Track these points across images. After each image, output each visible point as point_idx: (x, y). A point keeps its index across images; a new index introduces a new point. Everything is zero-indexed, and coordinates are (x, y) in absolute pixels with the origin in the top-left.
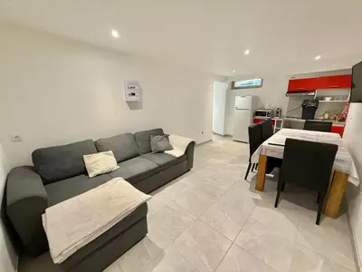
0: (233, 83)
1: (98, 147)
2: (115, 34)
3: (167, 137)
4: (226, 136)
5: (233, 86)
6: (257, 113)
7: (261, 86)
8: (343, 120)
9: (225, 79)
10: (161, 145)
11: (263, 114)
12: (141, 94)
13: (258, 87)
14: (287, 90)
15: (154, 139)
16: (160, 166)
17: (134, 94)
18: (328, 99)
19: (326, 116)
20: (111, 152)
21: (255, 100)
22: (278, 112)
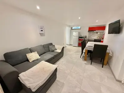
0: (72, 28)
1: (31, 51)
2: (38, 8)
3: (54, 46)
4: (70, 45)
5: (72, 29)
6: (80, 37)
7: (80, 29)
8: (103, 39)
9: (69, 26)
10: (53, 49)
11: (82, 38)
12: (44, 30)
13: (79, 29)
14: (88, 30)
15: (50, 47)
16: (55, 56)
17: (42, 31)
18: (99, 33)
19: (98, 38)
20: (36, 52)
21: (79, 33)
22: (86, 37)
